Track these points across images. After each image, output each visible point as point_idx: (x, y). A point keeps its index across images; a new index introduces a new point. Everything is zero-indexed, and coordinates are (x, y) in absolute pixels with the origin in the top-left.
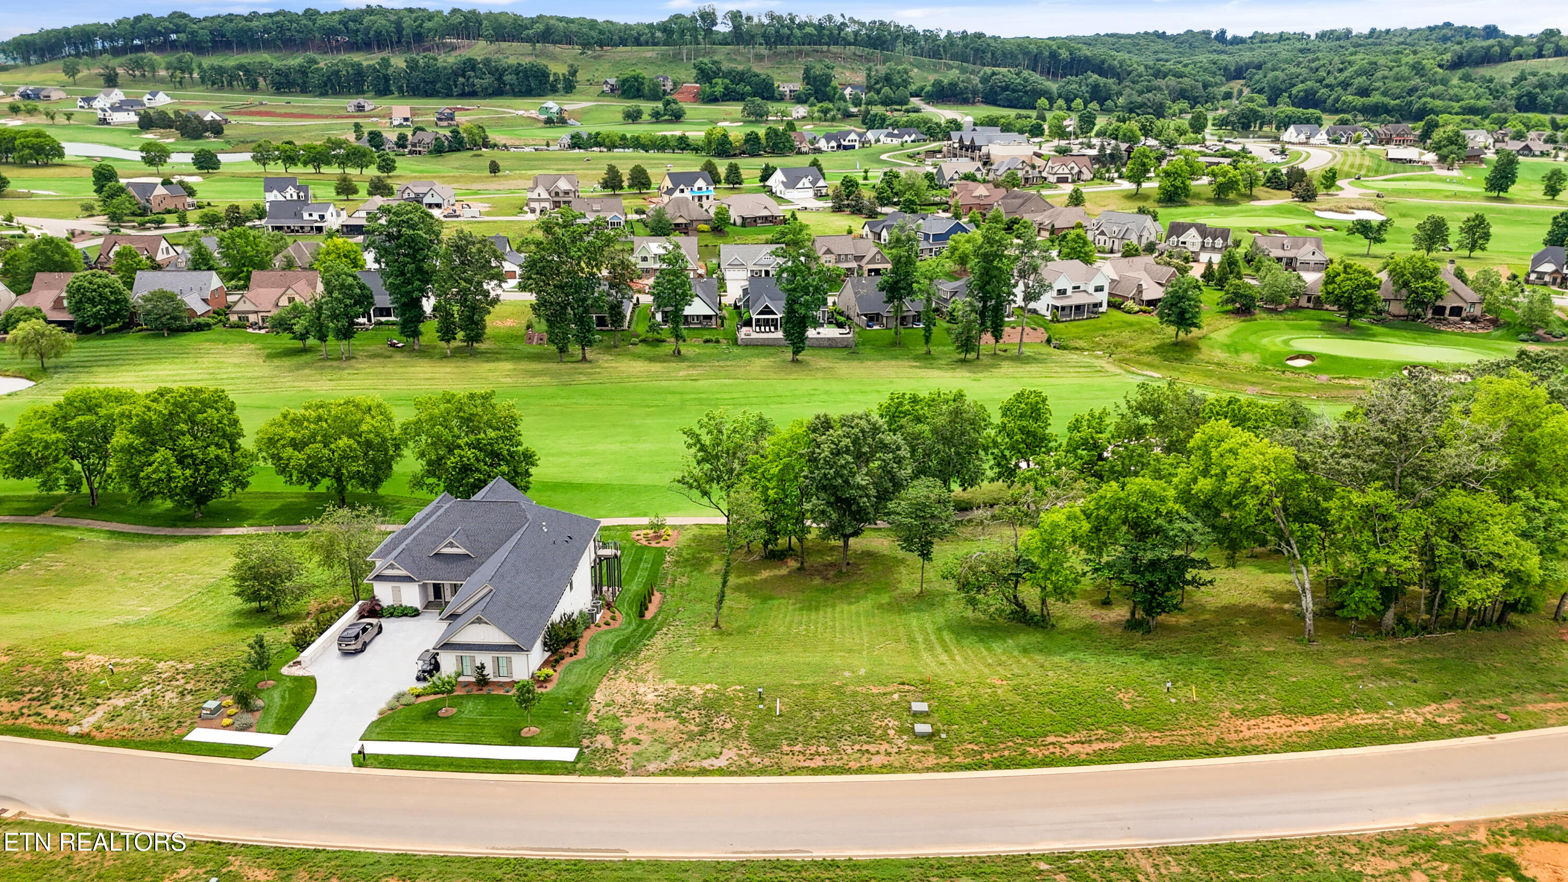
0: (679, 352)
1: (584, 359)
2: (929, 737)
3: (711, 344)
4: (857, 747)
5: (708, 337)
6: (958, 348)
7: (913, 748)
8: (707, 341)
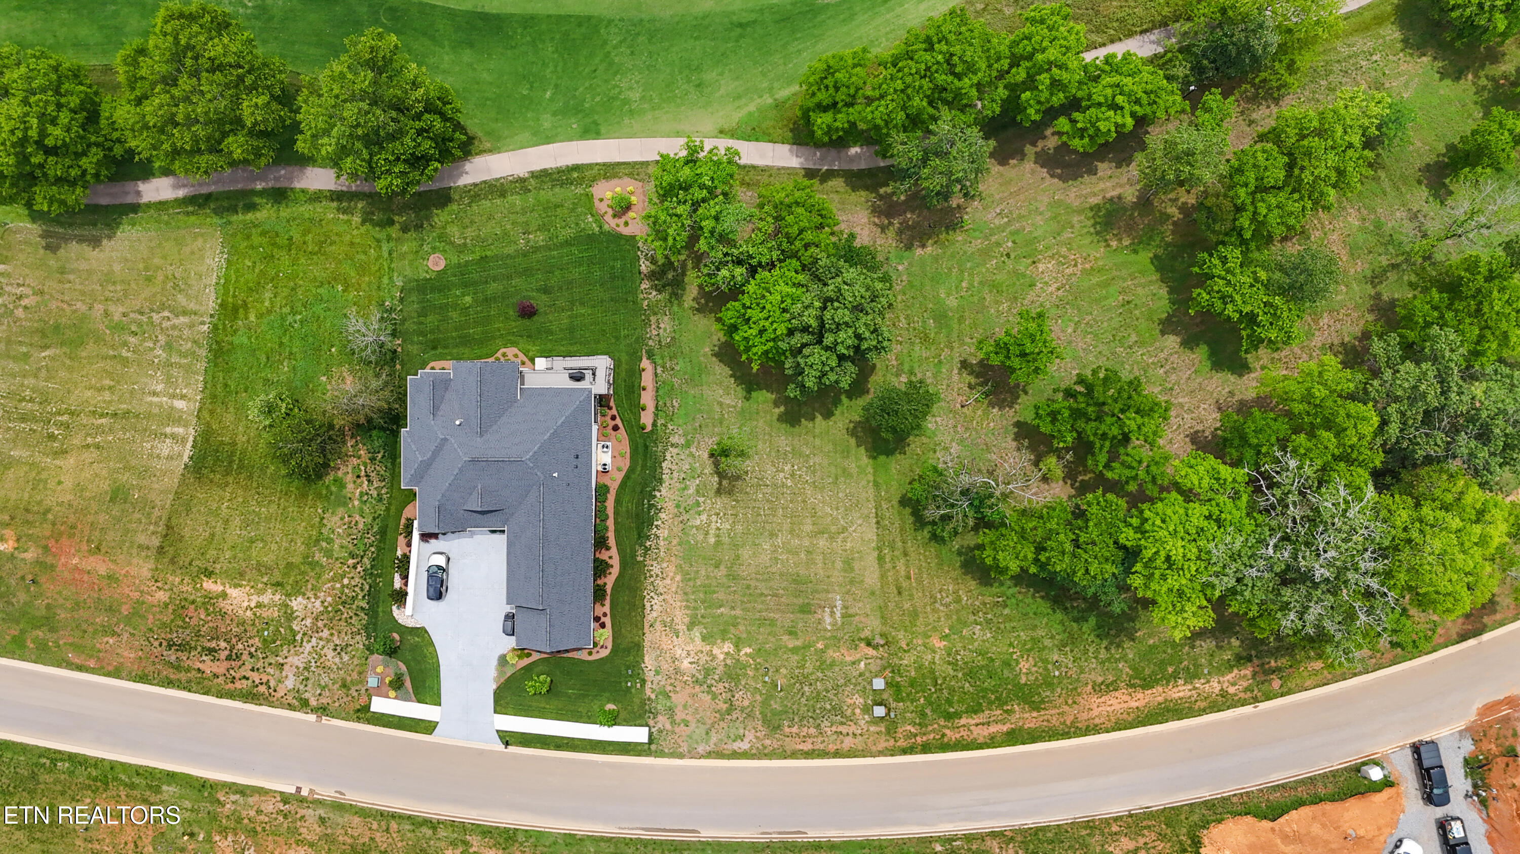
4: (834, 729)
7: (872, 729)
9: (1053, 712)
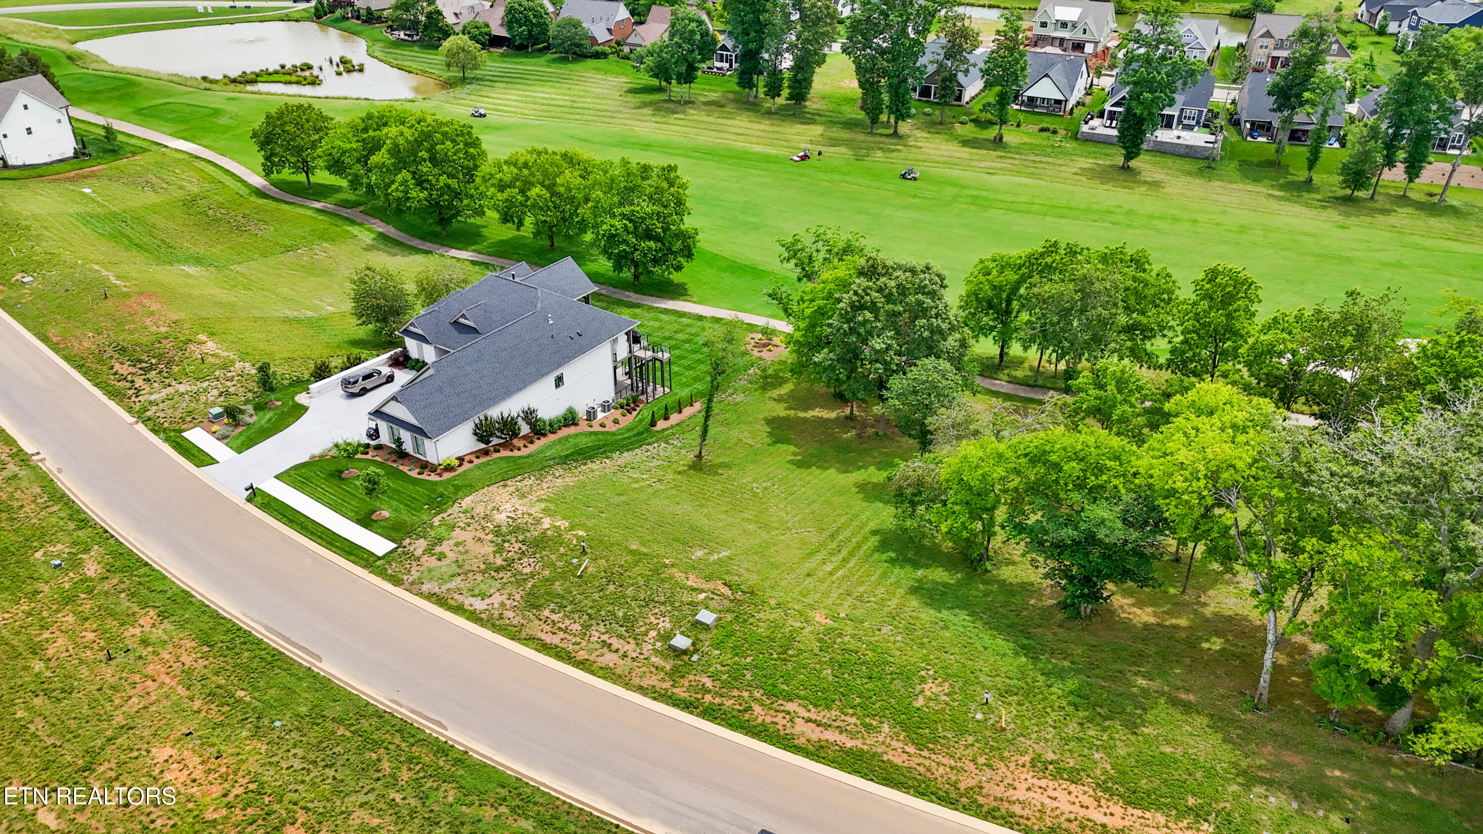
0: (1001, 139)
1: (895, 134)
2: (679, 653)
3: (1045, 134)
4: (605, 637)
5: (1045, 125)
6: (1344, 181)
7: (653, 659)
8: (1043, 130)
9: (945, 761)
